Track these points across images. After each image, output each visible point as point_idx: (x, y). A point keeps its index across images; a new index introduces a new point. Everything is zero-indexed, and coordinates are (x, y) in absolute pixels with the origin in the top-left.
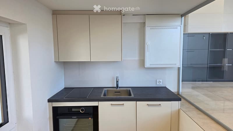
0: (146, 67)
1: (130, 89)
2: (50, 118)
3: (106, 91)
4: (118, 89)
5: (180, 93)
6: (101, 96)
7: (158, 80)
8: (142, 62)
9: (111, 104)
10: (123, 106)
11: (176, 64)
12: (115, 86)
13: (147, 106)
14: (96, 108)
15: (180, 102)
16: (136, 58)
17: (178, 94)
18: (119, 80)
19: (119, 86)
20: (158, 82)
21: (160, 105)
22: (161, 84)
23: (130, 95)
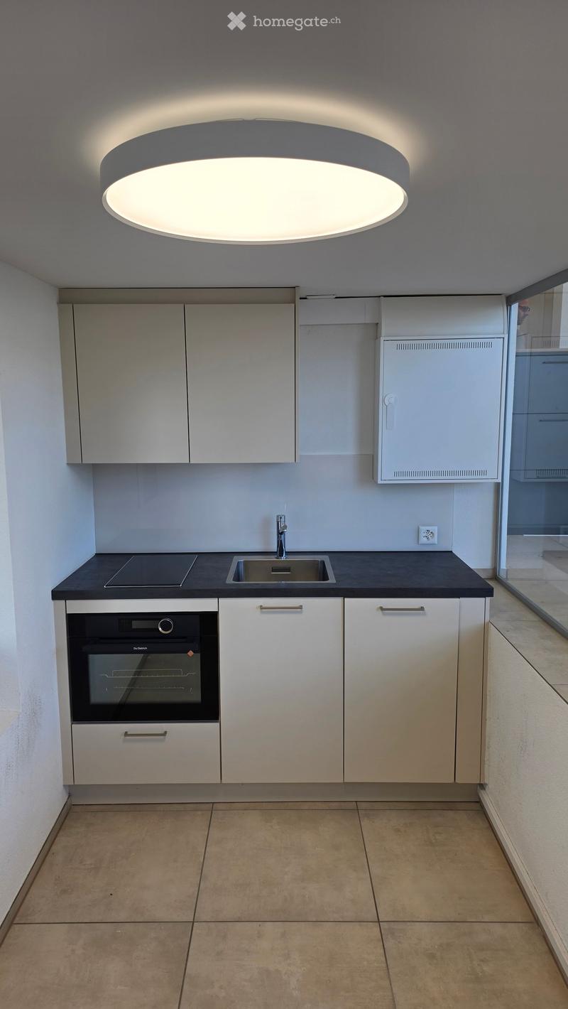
0: (380, 482)
1: (326, 558)
2: (58, 651)
3: (242, 567)
4: (284, 558)
5: (502, 575)
6: (227, 582)
7: (423, 529)
8: (368, 466)
9: (262, 608)
10: (301, 612)
11: (485, 473)
12: (274, 548)
13: (380, 612)
14: (210, 620)
15: (488, 599)
16: (349, 449)
17: (495, 576)
18: (285, 527)
19: (289, 547)
20: (422, 534)
21: (422, 609)
22: (435, 540)
23: (325, 577)
